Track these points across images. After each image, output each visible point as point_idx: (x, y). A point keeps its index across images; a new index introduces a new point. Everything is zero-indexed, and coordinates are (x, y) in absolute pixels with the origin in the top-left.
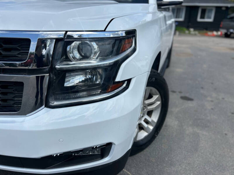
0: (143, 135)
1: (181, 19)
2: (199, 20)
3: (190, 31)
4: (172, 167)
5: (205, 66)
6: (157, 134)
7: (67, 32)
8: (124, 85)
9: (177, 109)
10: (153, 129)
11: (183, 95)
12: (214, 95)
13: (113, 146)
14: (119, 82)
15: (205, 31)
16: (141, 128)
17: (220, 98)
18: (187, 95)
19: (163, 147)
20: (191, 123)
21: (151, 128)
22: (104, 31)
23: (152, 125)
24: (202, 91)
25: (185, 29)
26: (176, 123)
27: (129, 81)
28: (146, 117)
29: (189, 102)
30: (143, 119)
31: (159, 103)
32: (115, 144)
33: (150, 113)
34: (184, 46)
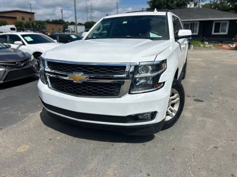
0: (169, 118)
1: (196, 34)
2: (213, 33)
3: (204, 45)
4: (188, 136)
5: (216, 77)
6: (178, 118)
7: (140, 62)
8: (162, 85)
9: (191, 107)
10: (175, 115)
11: (196, 98)
12: (220, 98)
13: (157, 113)
14: (160, 83)
15: (220, 44)
16: (168, 114)
17: (225, 100)
18: (199, 98)
19: (182, 126)
20: (201, 115)
21: (174, 114)
22: (154, 61)
23: (175, 113)
24: (211, 96)
25: (200, 43)
26: (191, 115)
27: (164, 83)
28: (171, 107)
29: (201, 103)
30: (169, 108)
31: (178, 99)
32: (158, 112)
33: (173, 105)
34: (198, 59)
